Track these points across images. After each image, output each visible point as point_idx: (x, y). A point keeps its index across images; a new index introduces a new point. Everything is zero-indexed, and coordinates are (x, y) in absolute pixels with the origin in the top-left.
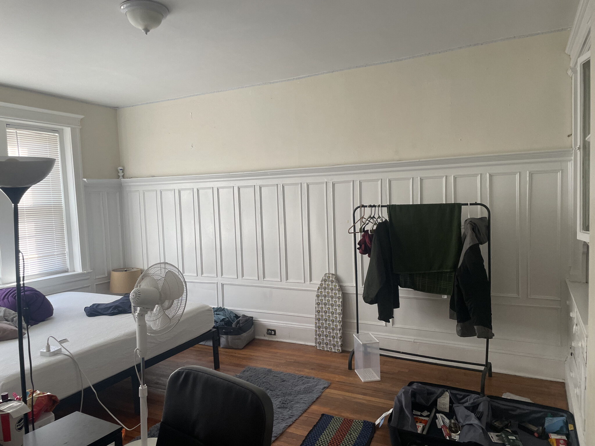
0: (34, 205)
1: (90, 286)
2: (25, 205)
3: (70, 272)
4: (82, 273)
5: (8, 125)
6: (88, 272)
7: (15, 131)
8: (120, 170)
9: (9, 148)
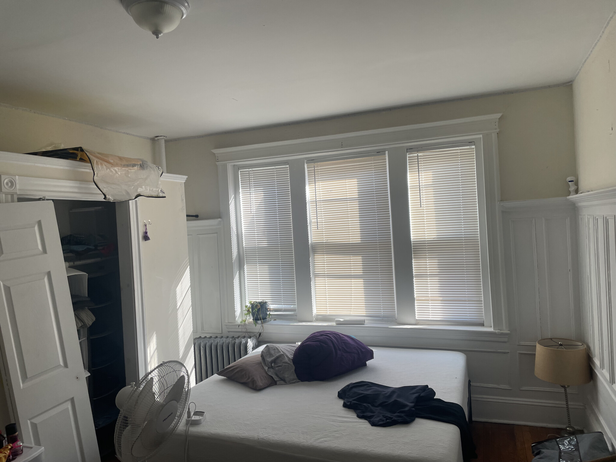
0: (437, 238)
1: (508, 352)
2: (427, 238)
3: (487, 327)
4: (493, 332)
5: (411, 150)
6: (502, 333)
7: (416, 155)
8: (569, 181)
9: (408, 175)
